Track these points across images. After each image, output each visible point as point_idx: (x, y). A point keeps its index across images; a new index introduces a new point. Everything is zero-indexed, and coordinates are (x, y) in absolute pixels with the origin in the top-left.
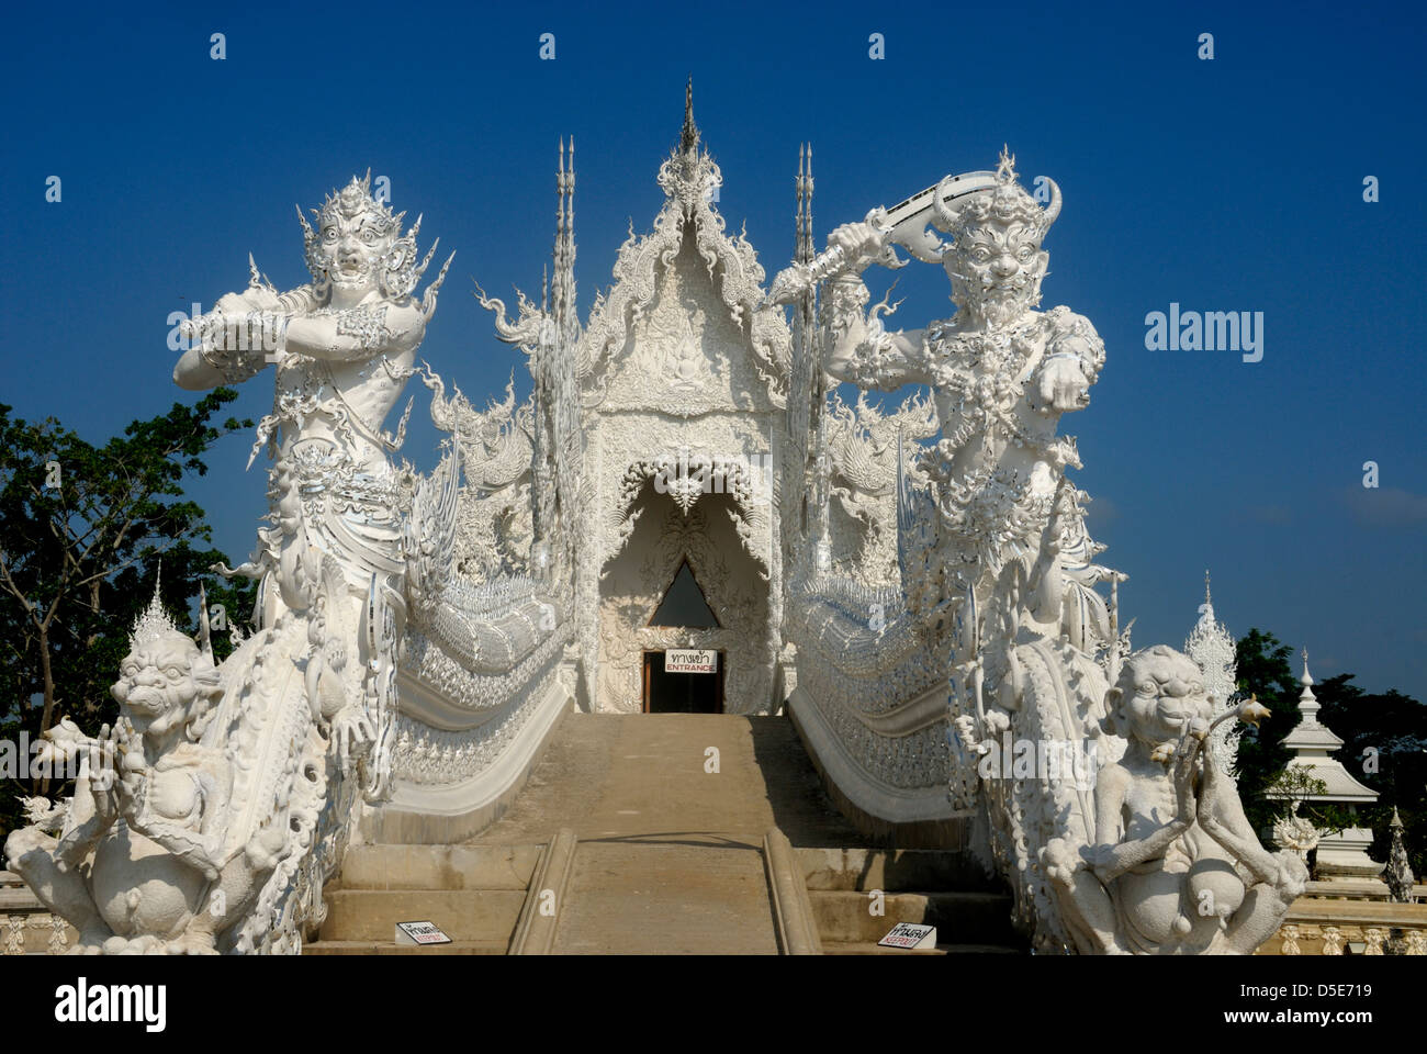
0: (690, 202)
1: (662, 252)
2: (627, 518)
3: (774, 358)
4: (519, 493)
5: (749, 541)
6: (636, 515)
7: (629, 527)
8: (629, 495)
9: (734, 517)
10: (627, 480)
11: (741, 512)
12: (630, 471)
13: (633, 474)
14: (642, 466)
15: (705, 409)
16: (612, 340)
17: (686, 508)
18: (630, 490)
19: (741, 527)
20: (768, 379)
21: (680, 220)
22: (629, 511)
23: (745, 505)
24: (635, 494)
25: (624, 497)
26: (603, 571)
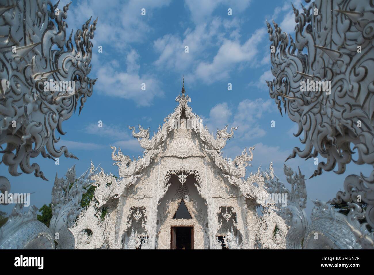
0: (183, 104)
1: (176, 116)
2: (166, 186)
3: (206, 141)
4: (134, 178)
5: (201, 193)
6: (169, 185)
7: (167, 189)
8: (167, 179)
9: (196, 185)
10: (166, 175)
11: (198, 184)
12: (167, 173)
13: (168, 174)
14: (171, 171)
15: (188, 156)
16: (163, 136)
17: (183, 183)
18: (167, 178)
19: (198, 188)
20: (205, 146)
21: (181, 109)
22: (167, 184)
23: (199, 182)
24: (168, 179)
25: (166, 180)
26: (159, 202)
